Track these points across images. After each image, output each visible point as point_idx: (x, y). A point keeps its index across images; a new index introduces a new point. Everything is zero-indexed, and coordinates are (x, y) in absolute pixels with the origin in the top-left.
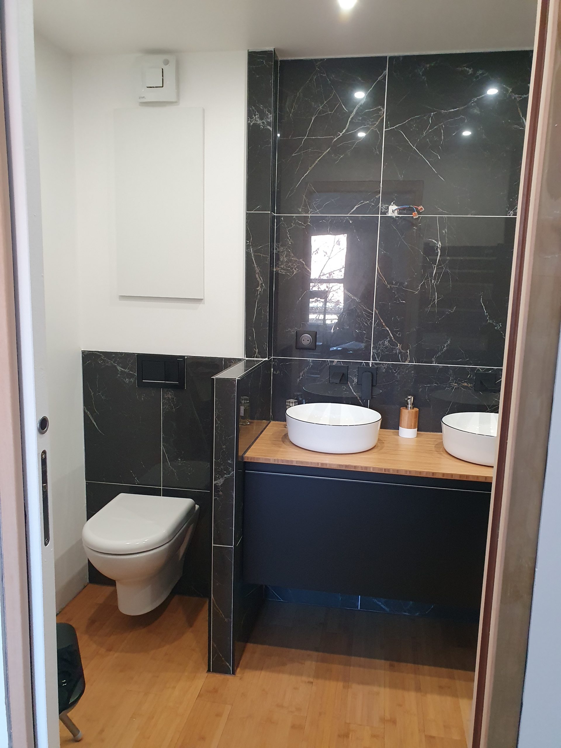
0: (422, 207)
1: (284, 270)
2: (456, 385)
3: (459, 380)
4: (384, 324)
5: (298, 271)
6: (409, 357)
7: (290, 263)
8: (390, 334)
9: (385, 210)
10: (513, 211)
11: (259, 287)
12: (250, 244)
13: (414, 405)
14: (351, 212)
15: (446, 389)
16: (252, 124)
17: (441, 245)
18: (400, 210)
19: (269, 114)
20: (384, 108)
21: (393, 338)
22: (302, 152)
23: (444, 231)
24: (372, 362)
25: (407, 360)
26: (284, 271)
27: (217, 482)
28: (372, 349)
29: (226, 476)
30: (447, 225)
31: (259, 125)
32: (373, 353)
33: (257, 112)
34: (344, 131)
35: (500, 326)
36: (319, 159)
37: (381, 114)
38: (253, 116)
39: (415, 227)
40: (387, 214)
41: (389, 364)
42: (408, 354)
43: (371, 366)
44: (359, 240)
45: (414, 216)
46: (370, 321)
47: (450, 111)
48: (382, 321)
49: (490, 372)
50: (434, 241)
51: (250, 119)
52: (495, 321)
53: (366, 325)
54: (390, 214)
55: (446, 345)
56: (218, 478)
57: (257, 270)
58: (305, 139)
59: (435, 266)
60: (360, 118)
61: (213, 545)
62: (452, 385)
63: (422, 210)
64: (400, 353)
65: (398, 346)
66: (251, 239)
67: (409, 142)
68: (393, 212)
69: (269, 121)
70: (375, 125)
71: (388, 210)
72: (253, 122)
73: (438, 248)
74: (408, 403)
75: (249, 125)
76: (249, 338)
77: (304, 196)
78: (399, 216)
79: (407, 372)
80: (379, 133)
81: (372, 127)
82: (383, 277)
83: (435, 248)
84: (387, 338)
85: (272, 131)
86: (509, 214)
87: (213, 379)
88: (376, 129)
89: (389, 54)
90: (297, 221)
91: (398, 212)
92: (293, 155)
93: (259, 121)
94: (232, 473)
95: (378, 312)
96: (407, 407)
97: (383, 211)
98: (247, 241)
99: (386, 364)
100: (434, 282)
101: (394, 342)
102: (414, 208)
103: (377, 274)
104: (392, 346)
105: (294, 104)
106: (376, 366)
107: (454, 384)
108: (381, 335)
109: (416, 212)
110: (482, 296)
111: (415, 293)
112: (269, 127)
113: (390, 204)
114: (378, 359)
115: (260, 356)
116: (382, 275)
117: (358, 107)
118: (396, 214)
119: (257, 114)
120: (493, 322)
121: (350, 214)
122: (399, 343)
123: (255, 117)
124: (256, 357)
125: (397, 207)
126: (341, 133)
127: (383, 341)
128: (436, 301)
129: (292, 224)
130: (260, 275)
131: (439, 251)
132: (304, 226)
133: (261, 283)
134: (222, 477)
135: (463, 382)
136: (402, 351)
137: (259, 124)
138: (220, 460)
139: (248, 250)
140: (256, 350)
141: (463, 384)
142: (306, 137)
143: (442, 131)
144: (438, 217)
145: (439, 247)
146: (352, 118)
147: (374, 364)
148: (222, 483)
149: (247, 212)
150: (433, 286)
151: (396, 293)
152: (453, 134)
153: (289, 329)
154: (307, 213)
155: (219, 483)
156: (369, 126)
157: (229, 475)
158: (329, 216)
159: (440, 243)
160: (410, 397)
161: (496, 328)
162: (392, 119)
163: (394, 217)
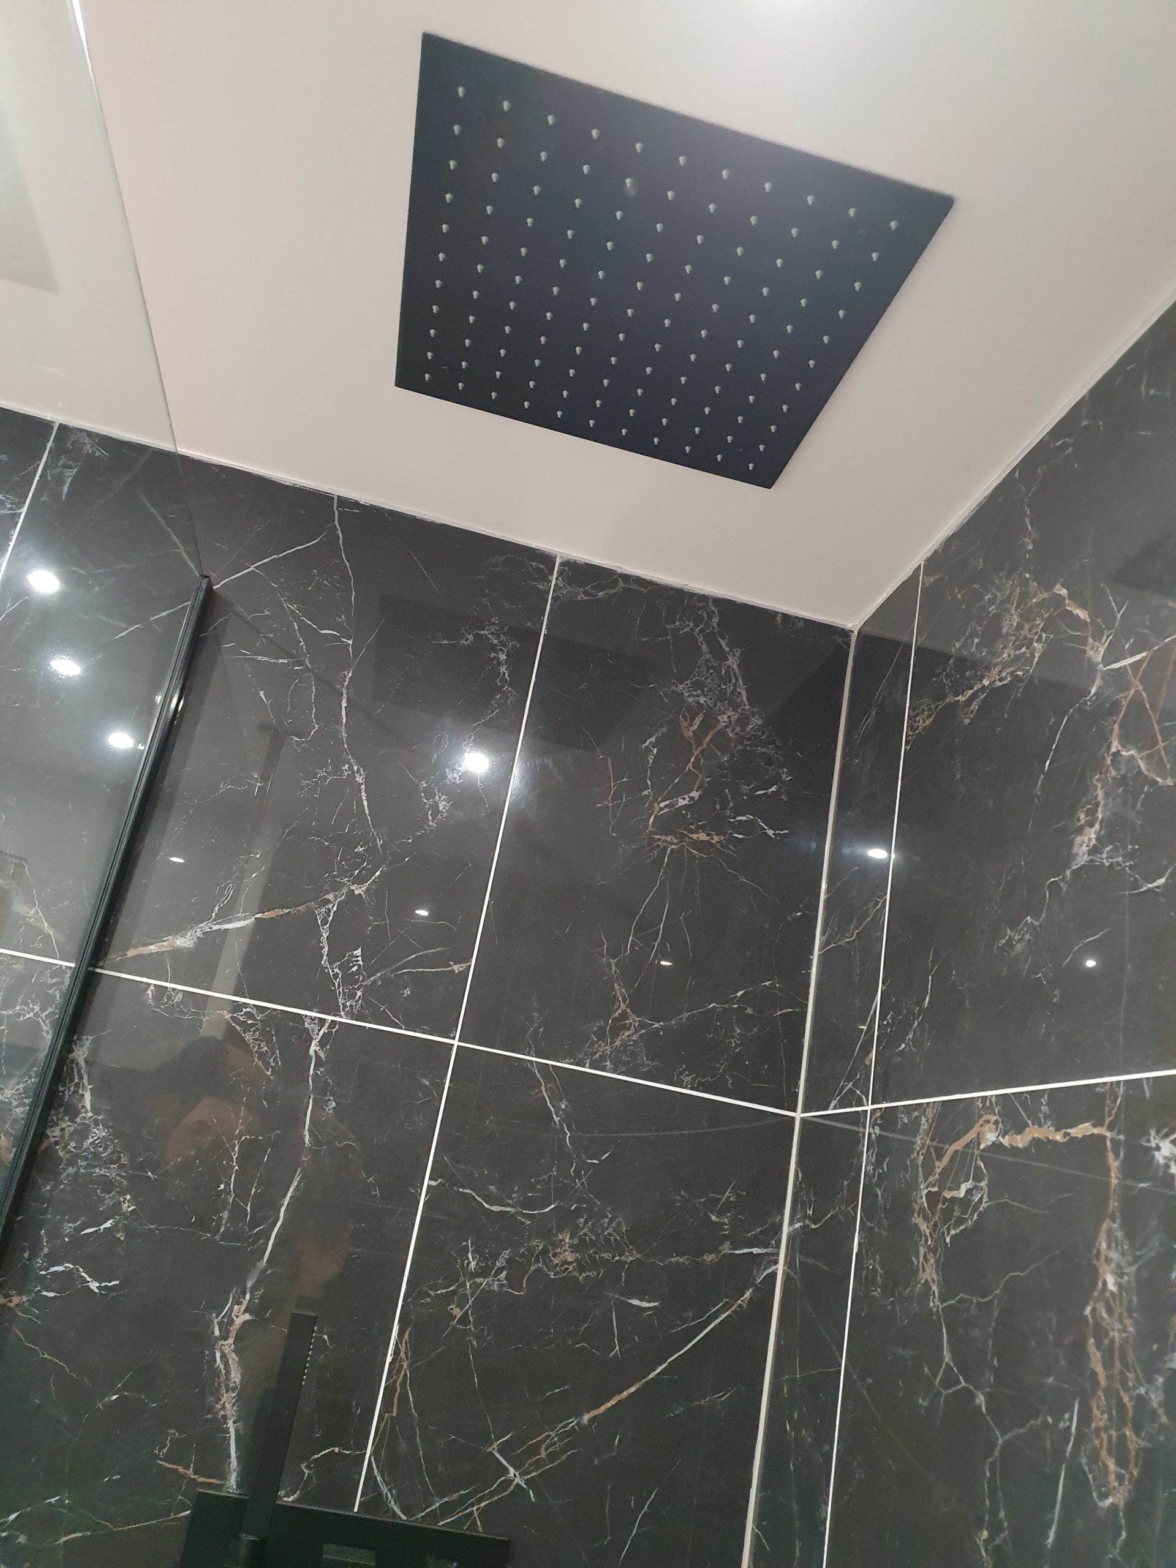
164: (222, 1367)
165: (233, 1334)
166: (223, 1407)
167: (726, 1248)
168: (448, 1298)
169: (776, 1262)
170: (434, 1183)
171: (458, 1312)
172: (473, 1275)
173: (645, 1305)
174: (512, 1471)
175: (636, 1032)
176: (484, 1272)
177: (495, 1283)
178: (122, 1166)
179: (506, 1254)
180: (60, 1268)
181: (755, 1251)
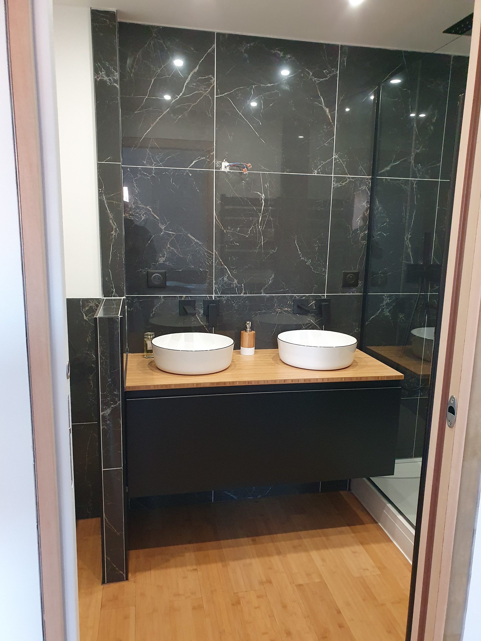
0: (250, 165)
1: (133, 215)
2: (280, 310)
3: (282, 306)
4: (223, 263)
5: (146, 217)
6: (244, 290)
7: (138, 210)
8: (228, 271)
9: (219, 166)
10: (317, 170)
11: (114, 232)
12: (103, 192)
13: (252, 329)
14: (190, 166)
15: (272, 314)
16: (98, 79)
17: (264, 196)
18: (231, 166)
19: (115, 72)
20: (214, 77)
21: (230, 275)
22: (144, 110)
23: (266, 185)
24: (214, 296)
25: (243, 292)
26: (133, 217)
27: (104, 413)
28: (215, 285)
29: (112, 406)
30: (268, 180)
31: (106, 82)
32: (215, 288)
33: (103, 69)
34: (181, 94)
35: (310, 262)
36: (160, 117)
37: (212, 82)
38: (100, 72)
39: (244, 181)
40: (220, 169)
41: (228, 296)
42: (243, 287)
43: (214, 299)
44: (198, 191)
45: (244, 171)
46: (212, 260)
47: (267, 85)
48: (221, 260)
49: (304, 298)
50: (259, 193)
51: (96, 75)
52: (306, 258)
53: (208, 264)
54: (223, 169)
55: (271, 278)
56: (105, 408)
57: (111, 216)
58: (146, 98)
59: (260, 214)
60: (195, 84)
61: (103, 470)
62: (277, 311)
63: (251, 167)
64: (237, 287)
65: (234, 281)
66: (104, 187)
67: (236, 109)
68: (225, 168)
69: (115, 78)
70: (207, 92)
71: (221, 166)
72: (100, 78)
73: (263, 200)
74: (247, 327)
75: (96, 81)
76: (106, 279)
77: (148, 150)
78: (231, 172)
79: (242, 302)
80: (211, 98)
81: (205, 93)
82: (219, 223)
83: (260, 199)
84: (226, 275)
85: (118, 88)
86: (314, 173)
87: (97, 318)
88: (209, 95)
89: (216, 30)
90: (142, 172)
91: (230, 168)
92: (136, 112)
93: (105, 77)
94: (119, 402)
95: (217, 253)
96: (246, 331)
97: (217, 167)
98: (100, 189)
99: (226, 297)
100: (260, 228)
101: (232, 278)
102: (244, 165)
103: (215, 221)
104: (230, 281)
105: (134, 65)
106: (218, 299)
107: (278, 309)
108: (221, 272)
109: (246, 169)
110: (296, 239)
111: (246, 236)
112: (115, 84)
113: (223, 161)
114: (219, 293)
115: (117, 295)
116: (219, 221)
117: (193, 74)
118: (228, 170)
119: (103, 70)
120: (305, 259)
121: (189, 168)
122: (235, 279)
123: (101, 74)
124: (114, 297)
125: (228, 164)
126: (178, 96)
127: (223, 277)
128: (262, 243)
129: (138, 175)
130: (113, 221)
131: (263, 201)
132: (149, 177)
133: (115, 228)
134: (109, 407)
135: (284, 307)
136: (238, 285)
137: (105, 80)
138: (107, 392)
139: (101, 198)
140: (114, 290)
141: (285, 309)
142: (147, 97)
143: (262, 101)
144: (261, 173)
145: (263, 198)
146: (187, 83)
147: (216, 297)
148: (109, 413)
149: (98, 162)
150: (259, 231)
151: (231, 237)
152: (271, 105)
153: (140, 269)
154: (151, 165)
155: (106, 413)
156: (202, 91)
157: (115, 405)
158: (171, 169)
159: (263, 195)
160: (248, 322)
161: (307, 263)
162: (221, 87)
163: (227, 172)
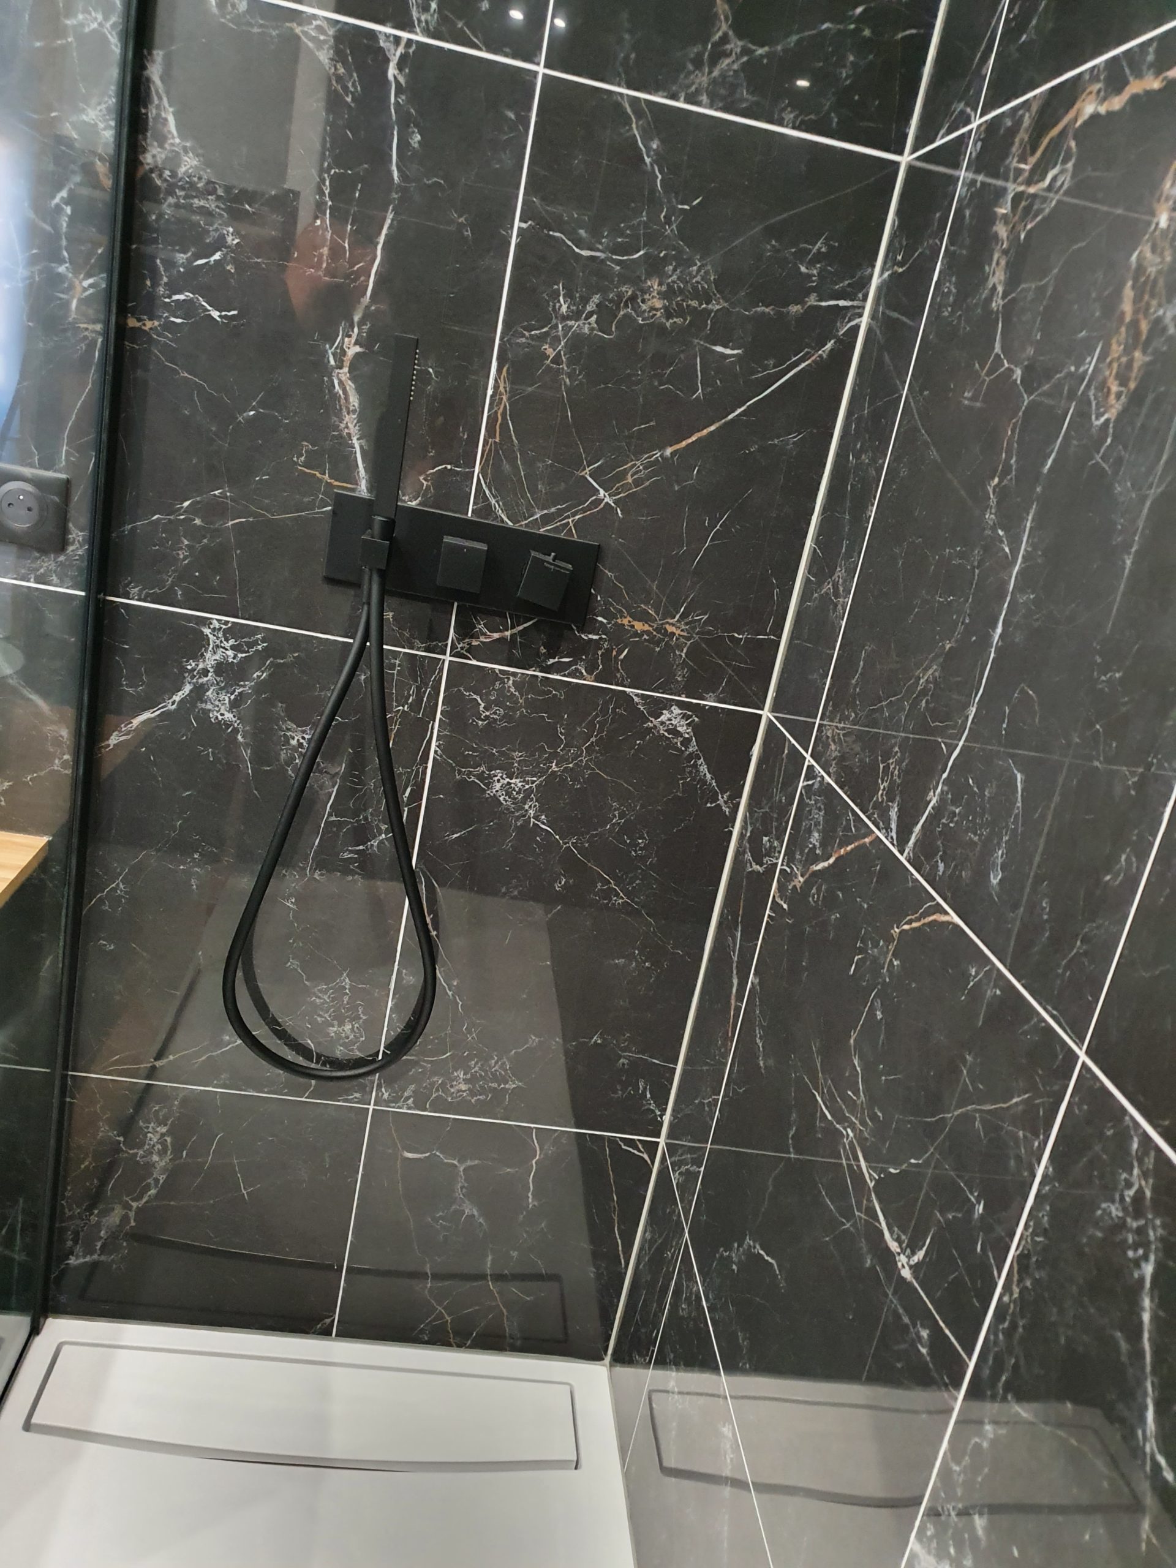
164: (341, 392)
165: (347, 364)
166: (347, 427)
167: (812, 300)
168: (543, 338)
169: (861, 315)
170: (524, 225)
171: (551, 353)
172: (564, 318)
173: (728, 352)
174: (602, 492)
175: (737, 59)
176: (576, 315)
177: (586, 326)
178: (219, 198)
179: (596, 299)
180: (181, 297)
181: (842, 303)
